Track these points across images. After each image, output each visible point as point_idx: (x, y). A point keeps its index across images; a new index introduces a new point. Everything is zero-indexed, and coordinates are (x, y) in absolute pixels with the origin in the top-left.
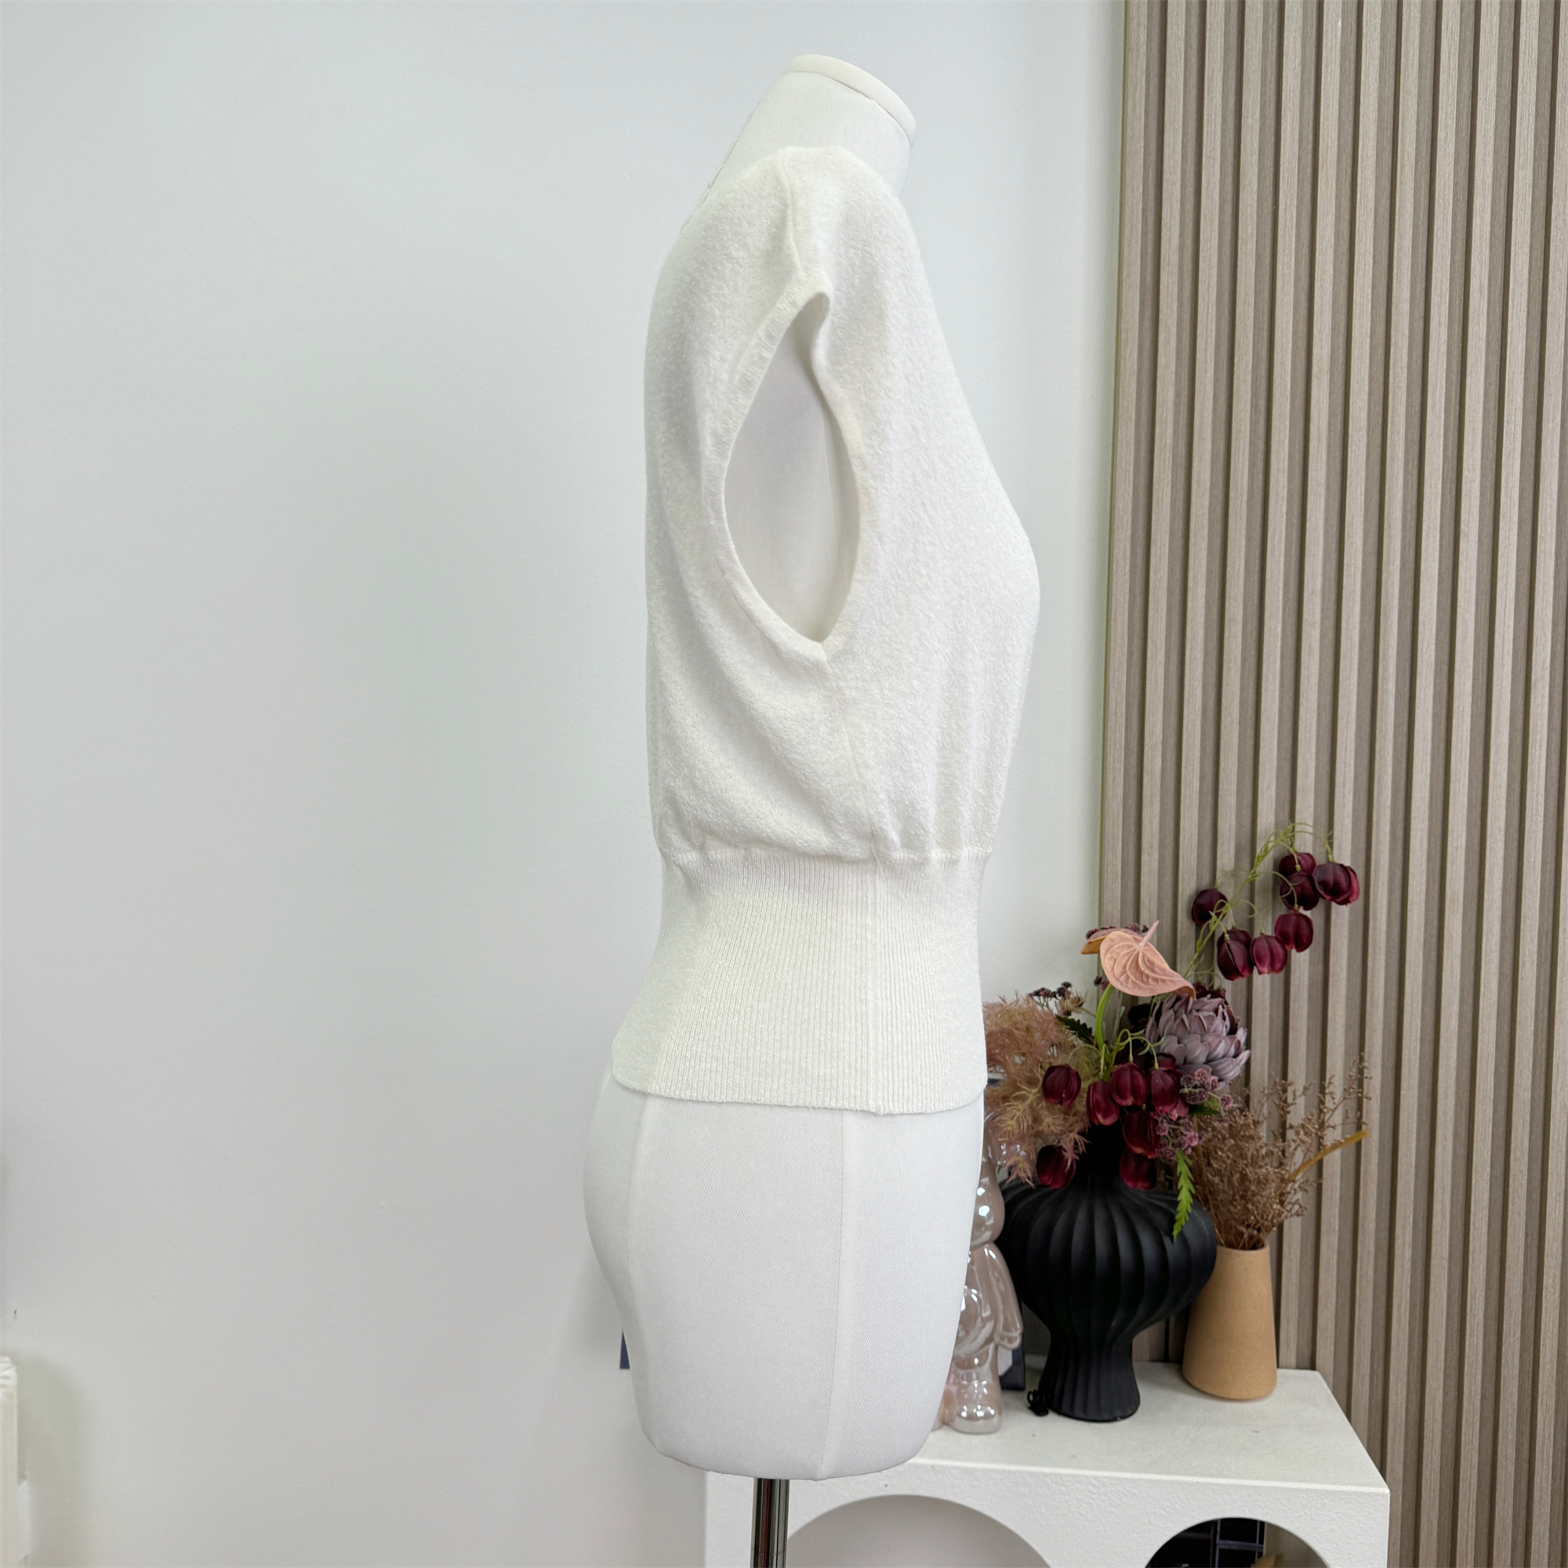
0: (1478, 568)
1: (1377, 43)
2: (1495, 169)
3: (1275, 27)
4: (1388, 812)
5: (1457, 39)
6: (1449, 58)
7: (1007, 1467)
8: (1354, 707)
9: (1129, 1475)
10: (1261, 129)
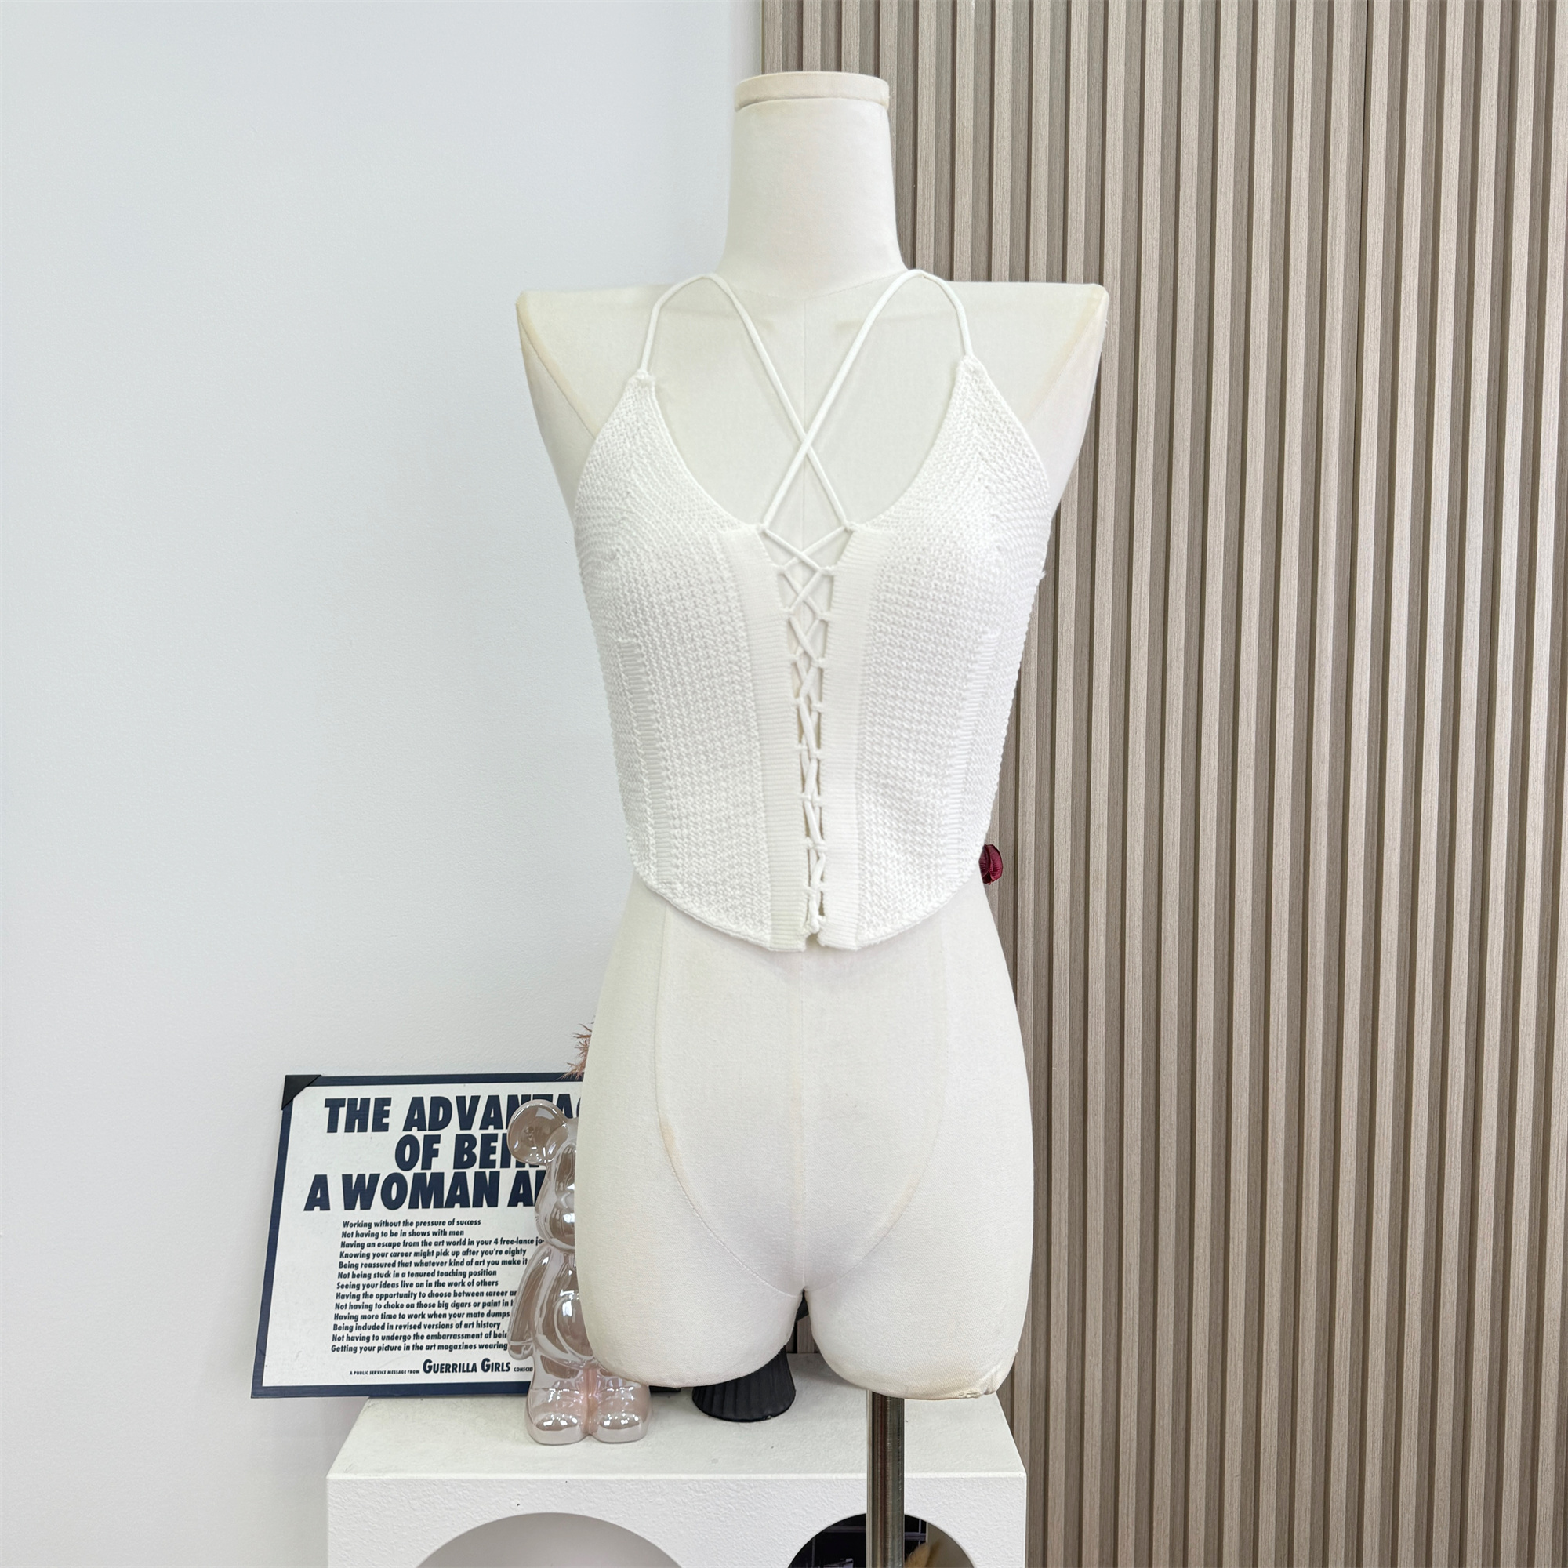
0: (1114, 549)
1: (1009, 25)
5: (1086, 24)
6: (1079, 42)
7: (643, 1477)
9: (768, 1476)
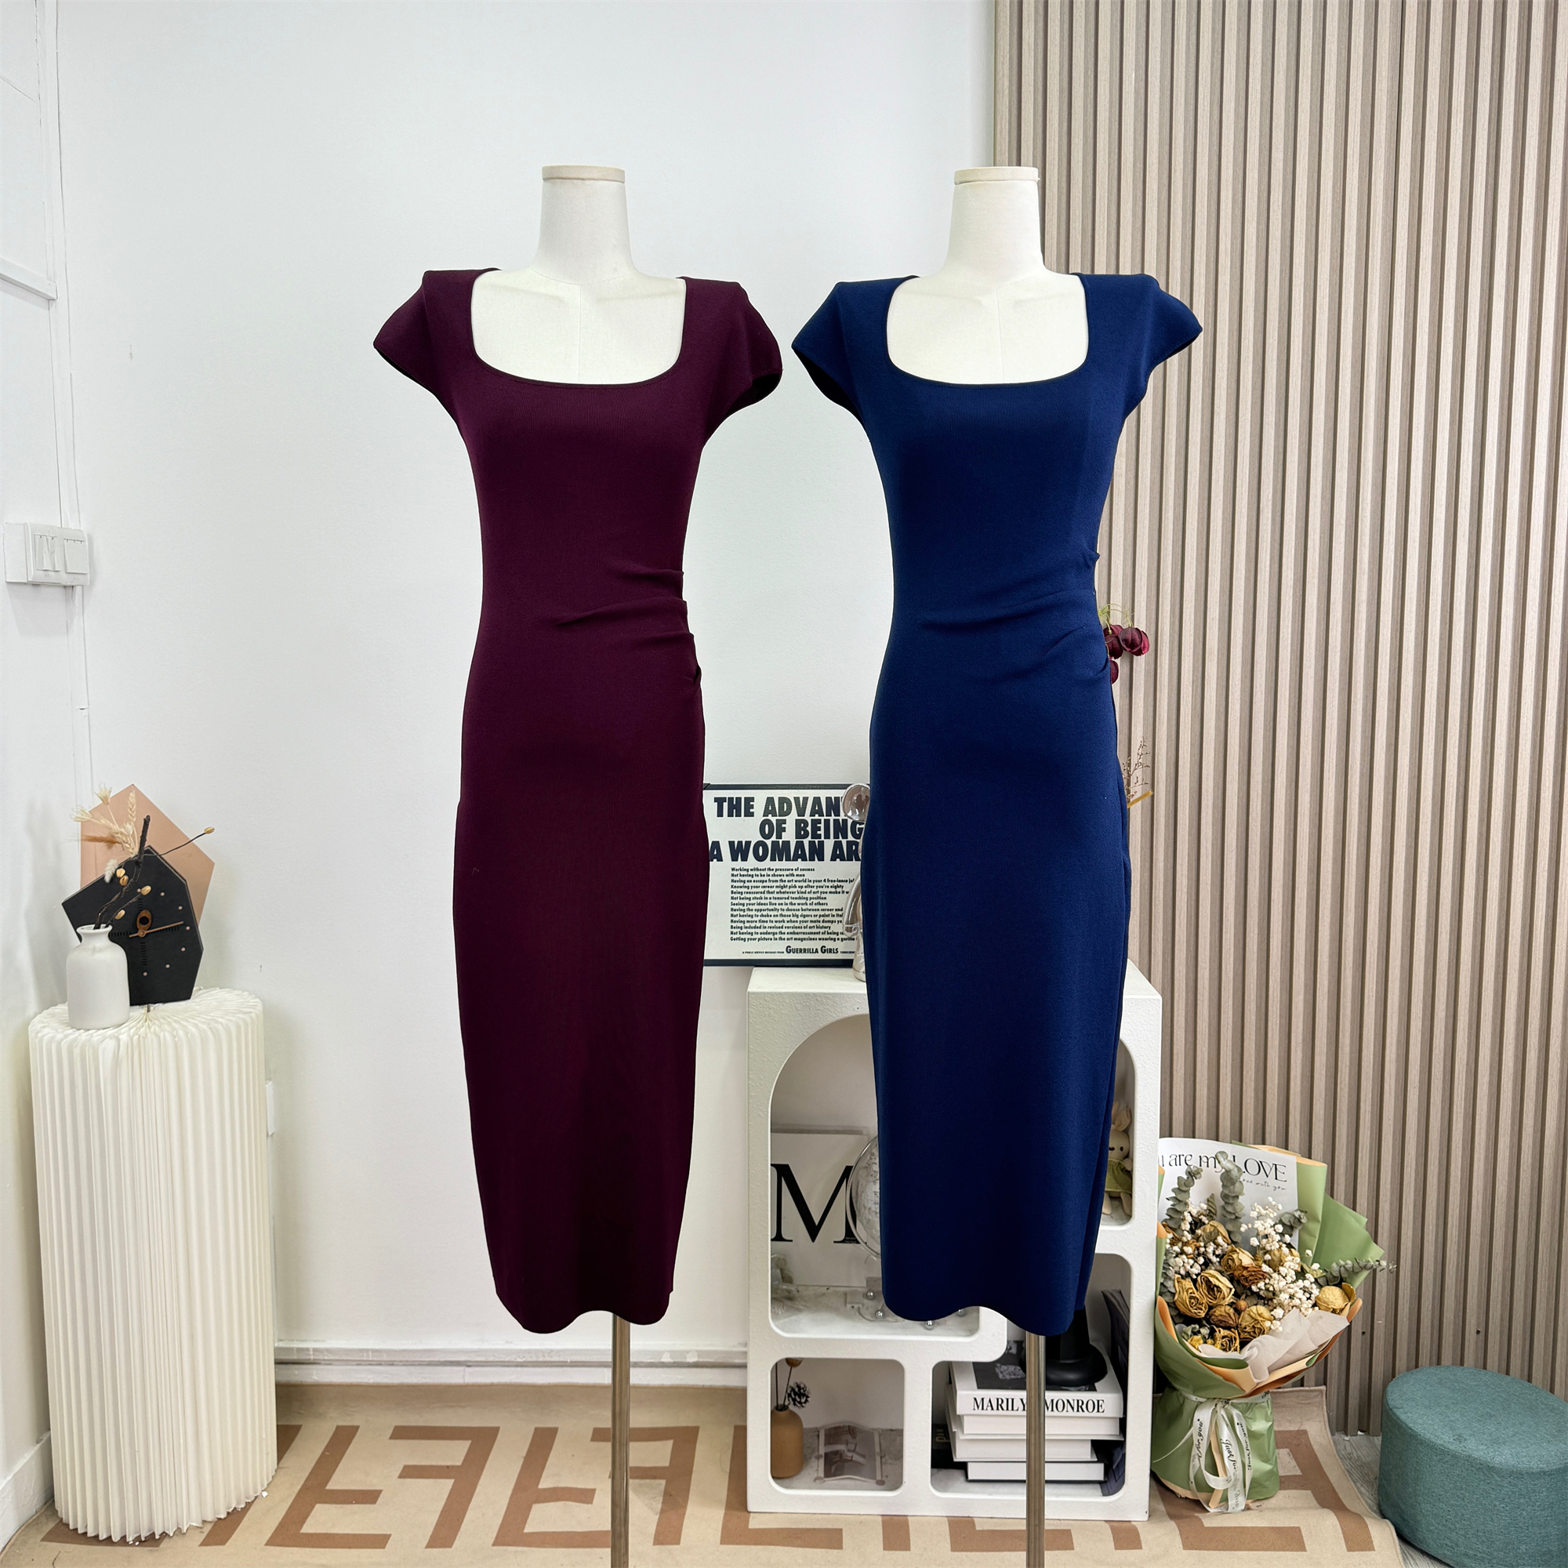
0: (1226, 435)
1: (1158, 89)
2: (1234, 171)
3: (1092, 76)
4: (1169, 597)
8: (1147, 529)
10: (1084, 145)
